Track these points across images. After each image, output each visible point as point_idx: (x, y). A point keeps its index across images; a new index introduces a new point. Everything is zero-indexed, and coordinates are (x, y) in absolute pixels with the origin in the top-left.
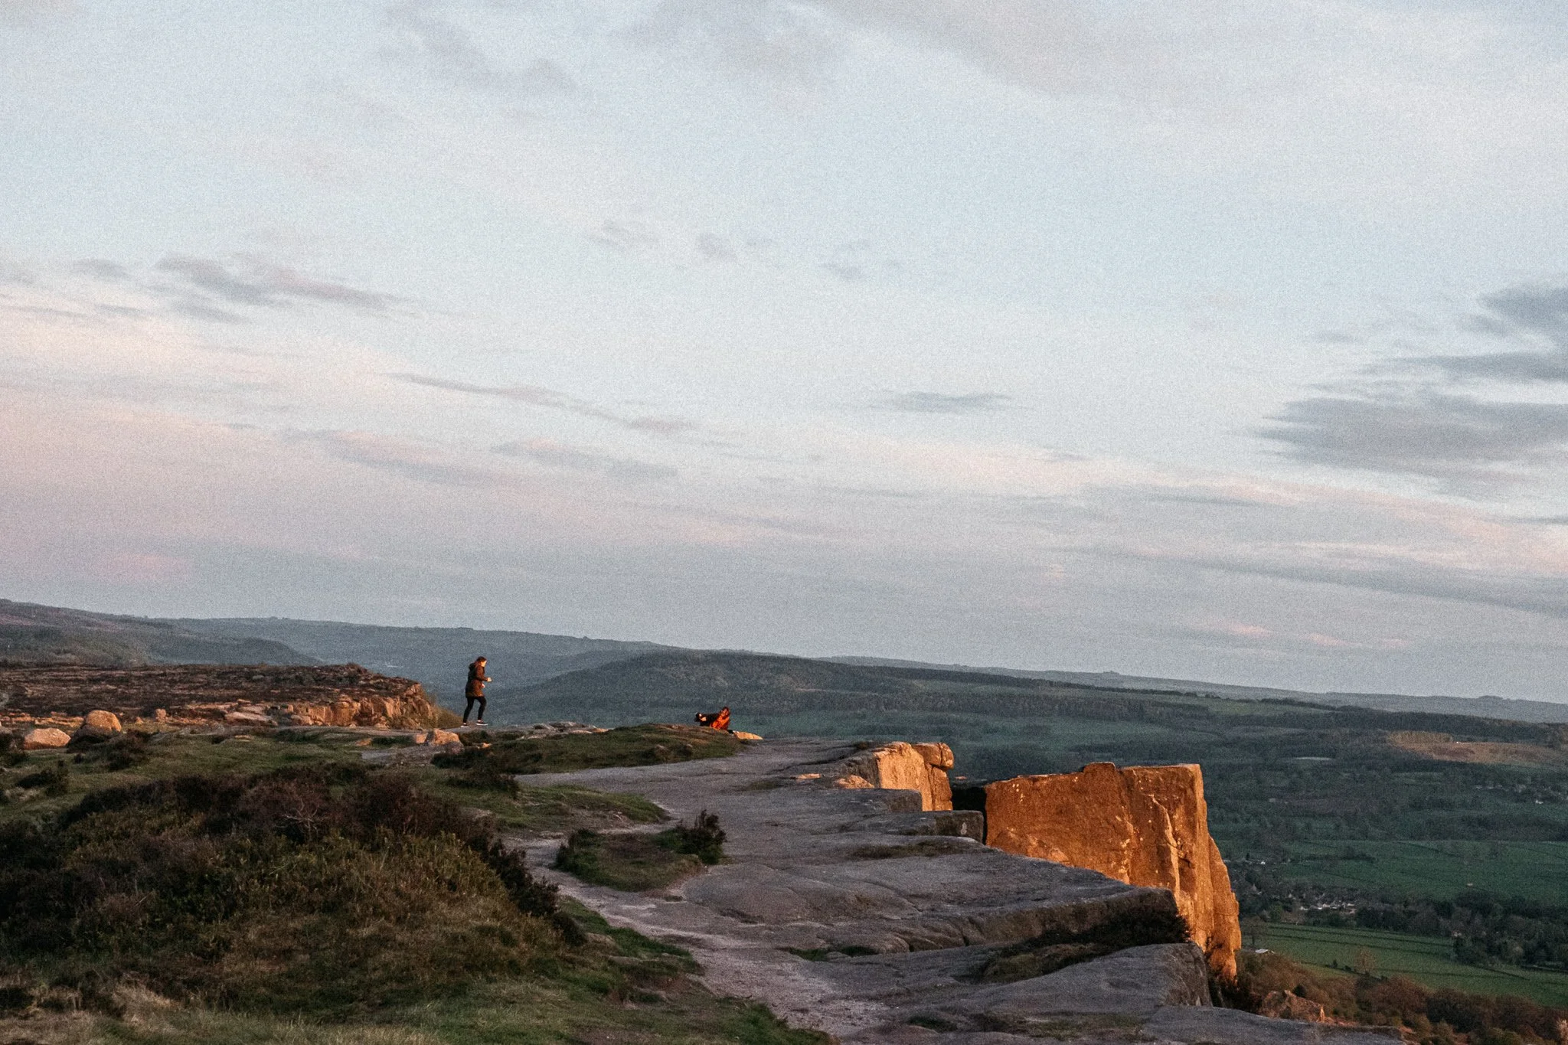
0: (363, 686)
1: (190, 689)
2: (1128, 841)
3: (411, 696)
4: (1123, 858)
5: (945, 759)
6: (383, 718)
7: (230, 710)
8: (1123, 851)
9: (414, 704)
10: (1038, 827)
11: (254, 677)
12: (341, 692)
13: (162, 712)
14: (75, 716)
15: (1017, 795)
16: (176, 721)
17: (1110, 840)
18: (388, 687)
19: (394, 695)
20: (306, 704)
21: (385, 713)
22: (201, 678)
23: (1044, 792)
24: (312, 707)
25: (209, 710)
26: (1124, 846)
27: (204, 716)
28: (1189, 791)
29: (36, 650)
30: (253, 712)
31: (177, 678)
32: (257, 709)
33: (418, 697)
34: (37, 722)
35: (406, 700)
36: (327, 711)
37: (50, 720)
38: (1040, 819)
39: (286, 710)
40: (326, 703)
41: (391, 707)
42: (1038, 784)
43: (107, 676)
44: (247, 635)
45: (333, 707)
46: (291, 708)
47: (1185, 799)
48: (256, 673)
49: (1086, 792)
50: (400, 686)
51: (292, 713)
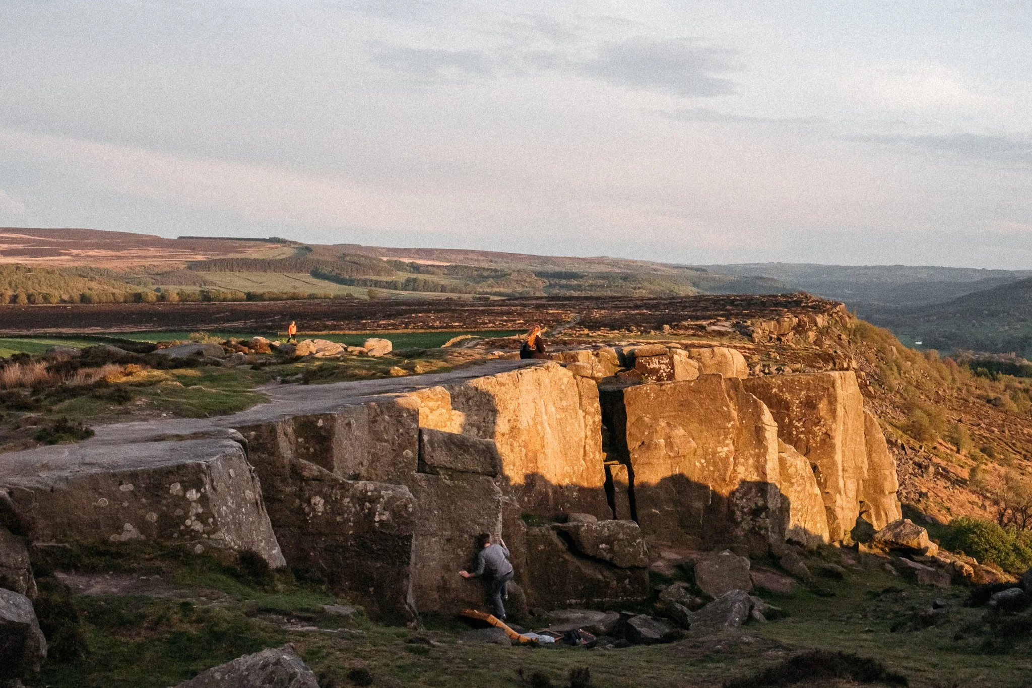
0: (804, 307)
1: (693, 311)
2: (732, 423)
3: (836, 313)
4: (729, 433)
5: (595, 372)
6: (815, 328)
7: (710, 324)
8: (729, 429)
9: (837, 319)
10: (667, 414)
11: (736, 303)
12: (788, 312)
13: (667, 327)
14: (613, 330)
15: (648, 395)
16: (675, 332)
17: (719, 422)
18: (819, 308)
19: (822, 313)
20: (761, 320)
21: (816, 325)
22: (702, 304)
23: (669, 393)
24: (764, 321)
25: (696, 325)
26: (730, 426)
27: (692, 329)
28: (831, 389)
29: (622, 287)
30: (724, 326)
31: (687, 304)
32: (727, 324)
33: (840, 313)
34: (590, 334)
35: (831, 315)
36: (774, 324)
37: (599, 333)
38: (668, 409)
39: (745, 324)
40: (773, 319)
41: (821, 320)
42: (663, 387)
43: (646, 304)
44: (754, 274)
45: (778, 321)
46: (749, 323)
47: (828, 394)
48: (737, 300)
49: (701, 392)
50: (828, 306)
51: (749, 326)
